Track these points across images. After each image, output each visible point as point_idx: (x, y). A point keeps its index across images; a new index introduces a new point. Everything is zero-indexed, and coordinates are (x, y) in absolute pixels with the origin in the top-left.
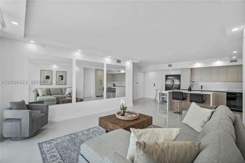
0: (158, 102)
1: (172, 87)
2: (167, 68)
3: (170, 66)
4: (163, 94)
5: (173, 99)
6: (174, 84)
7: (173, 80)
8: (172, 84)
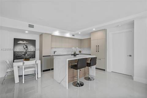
1: (25, 55)
3: (31, 26)
6: (27, 51)
7: (26, 45)
8: (25, 51)
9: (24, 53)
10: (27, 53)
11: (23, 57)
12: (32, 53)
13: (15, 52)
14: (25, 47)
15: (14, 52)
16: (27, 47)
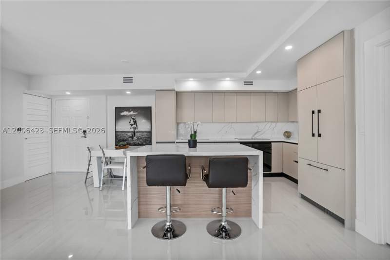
0: (96, 183)
1: (132, 137)
2: (120, 85)
3: (128, 80)
4: (110, 161)
5: (150, 183)
6: (136, 130)
7: (133, 119)
8: (132, 130)
9: (130, 135)
10: (136, 134)
11: (130, 142)
12: (145, 134)
13: (118, 132)
14: (132, 122)
15: (116, 132)
16: (135, 122)
